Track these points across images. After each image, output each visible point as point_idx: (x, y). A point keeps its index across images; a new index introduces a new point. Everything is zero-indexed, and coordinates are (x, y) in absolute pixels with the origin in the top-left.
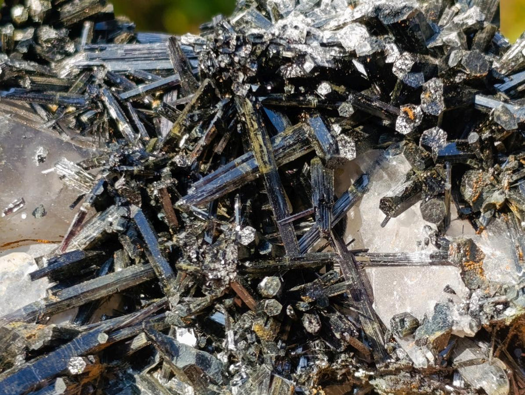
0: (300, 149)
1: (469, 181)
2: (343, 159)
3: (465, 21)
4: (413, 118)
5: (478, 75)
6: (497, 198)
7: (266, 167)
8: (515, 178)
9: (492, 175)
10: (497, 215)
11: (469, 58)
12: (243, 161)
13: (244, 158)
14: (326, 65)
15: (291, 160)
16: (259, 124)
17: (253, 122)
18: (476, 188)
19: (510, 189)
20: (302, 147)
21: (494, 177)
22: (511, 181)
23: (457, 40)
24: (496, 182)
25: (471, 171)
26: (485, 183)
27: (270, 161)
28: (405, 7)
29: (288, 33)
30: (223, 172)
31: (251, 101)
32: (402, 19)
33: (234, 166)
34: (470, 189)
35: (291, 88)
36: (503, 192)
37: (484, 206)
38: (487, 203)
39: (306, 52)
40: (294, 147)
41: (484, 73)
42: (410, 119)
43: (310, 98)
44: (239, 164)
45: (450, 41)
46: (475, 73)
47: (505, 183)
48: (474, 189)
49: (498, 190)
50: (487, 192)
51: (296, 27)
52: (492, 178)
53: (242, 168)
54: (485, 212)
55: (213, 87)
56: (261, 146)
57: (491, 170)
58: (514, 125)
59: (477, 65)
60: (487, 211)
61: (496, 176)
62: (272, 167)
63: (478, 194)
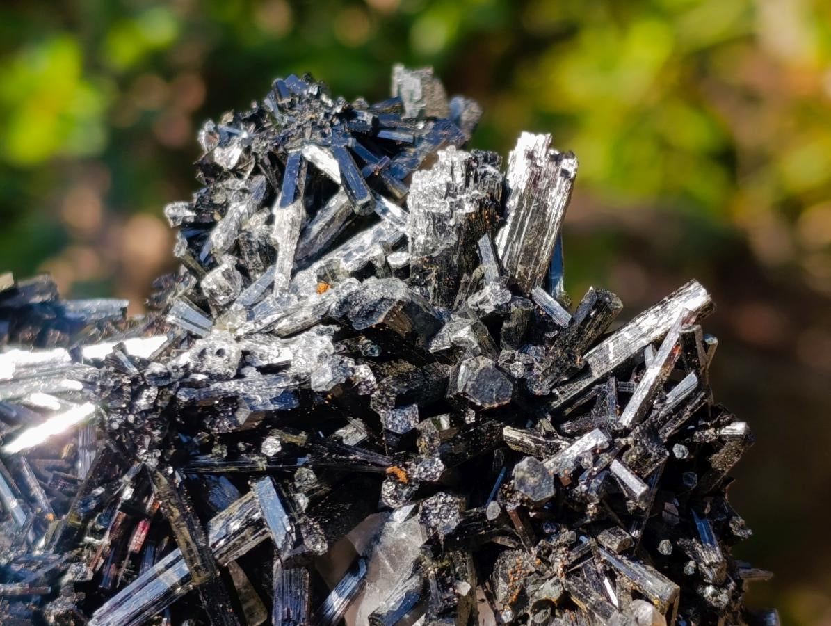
0: (252, 535)
1: (503, 569)
2: (311, 552)
3: (481, 307)
4: (406, 481)
5: (496, 405)
6: (550, 590)
7: (199, 576)
8: (573, 556)
9: (538, 557)
10: (557, 613)
11: (477, 380)
12: (167, 567)
13: (168, 562)
14: (272, 407)
15: (241, 554)
16: (182, 508)
17: (171, 507)
18: (514, 581)
19: (568, 576)
20: (255, 532)
21: (542, 560)
22: (567, 563)
23: (472, 338)
24: (545, 567)
25: (506, 553)
26: (528, 571)
27: (204, 565)
28: (383, 299)
29: (210, 363)
30: (137, 588)
31: (166, 475)
32: (377, 322)
33: (155, 576)
34: (505, 586)
35: (222, 450)
36: (558, 581)
37: (531, 605)
38: (535, 600)
39: (236, 392)
40: (243, 534)
41: (504, 400)
42: (402, 482)
43: (256, 458)
44: (161, 572)
45: (462, 341)
46: (491, 402)
47: (558, 567)
48: (511, 584)
49: (551, 578)
50: (535, 583)
51: (220, 353)
52: (539, 561)
53: (167, 578)
54: (535, 613)
55: (115, 451)
56: (188, 544)
57: (534, 551)
58: (549, 489)
59: (492, 390)
60: (538, 611)
61: (545, 557)
62: (208, 574)
63: (517, 591)
